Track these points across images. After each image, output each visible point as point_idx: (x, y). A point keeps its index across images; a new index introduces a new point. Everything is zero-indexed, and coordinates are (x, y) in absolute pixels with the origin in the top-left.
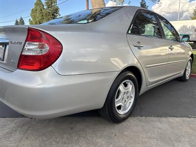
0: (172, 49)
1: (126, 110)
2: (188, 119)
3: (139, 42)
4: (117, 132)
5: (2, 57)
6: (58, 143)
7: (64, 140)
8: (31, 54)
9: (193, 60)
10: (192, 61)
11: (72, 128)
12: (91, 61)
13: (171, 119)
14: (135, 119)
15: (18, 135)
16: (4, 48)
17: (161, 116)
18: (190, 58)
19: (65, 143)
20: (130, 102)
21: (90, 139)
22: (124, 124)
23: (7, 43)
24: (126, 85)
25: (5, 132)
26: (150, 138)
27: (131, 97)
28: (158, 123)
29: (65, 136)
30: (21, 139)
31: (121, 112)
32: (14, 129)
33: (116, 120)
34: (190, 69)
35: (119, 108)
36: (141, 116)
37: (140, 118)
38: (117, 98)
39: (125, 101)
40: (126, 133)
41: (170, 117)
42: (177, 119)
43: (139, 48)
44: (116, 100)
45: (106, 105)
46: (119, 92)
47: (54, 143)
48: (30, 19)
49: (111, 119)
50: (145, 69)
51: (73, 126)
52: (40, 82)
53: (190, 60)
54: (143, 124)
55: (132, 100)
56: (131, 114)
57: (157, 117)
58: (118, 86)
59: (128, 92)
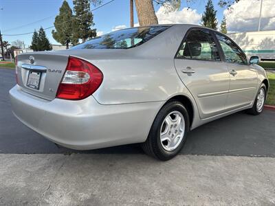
0: (234, 75)
1: (174, 146)
2: (249, 158)
3: (189, 68)
4: (162, 170)
5: (37, 85)
6: (96, 179)
7: (103, 177)
8: (71, 83)
9: (267, 87)
10: (266, 89)
11: (111, 165)
12: (136, 89)
13: (227, 158)
14: (185, 157)
15: (52, 172)
16: (39, 75)
17: (216, 155)
18: (263, 85)
19: (104, 180)
20: (179, 137)
21: (132, 176)
22: (171, 162)
23: (45, 71)
24: (173, 117)
25: (37, 168)
26: (200, 176)
27: (181, 131)
28: (211, 162)
29: (104, 173)
30: (56, 175)
31: (168, 148)
32: (47, 165)
33: (162, 157)
34: (263, 99)
35: (166, 143)
36: (193, 154)
37: (192, 156)
38: (162, 132)
39: (173, 135)
40: (172, 172)
41: (227, 155)
42: (235, 158)
43: (189, 74)
44: (161, 134)
45: (150, 139)
46: (165, 124)
47: (92, 180)
48: (53, 31)
49: (156, 155)
50: (197, 99)
51: (112, 163)
52: (81, 111)
53: (263, 87)
54: (193, 162)
55: (182, 135)
56: (179, 151)
57: (212, 155)
58: (164, 118)
59: (176, 125)
